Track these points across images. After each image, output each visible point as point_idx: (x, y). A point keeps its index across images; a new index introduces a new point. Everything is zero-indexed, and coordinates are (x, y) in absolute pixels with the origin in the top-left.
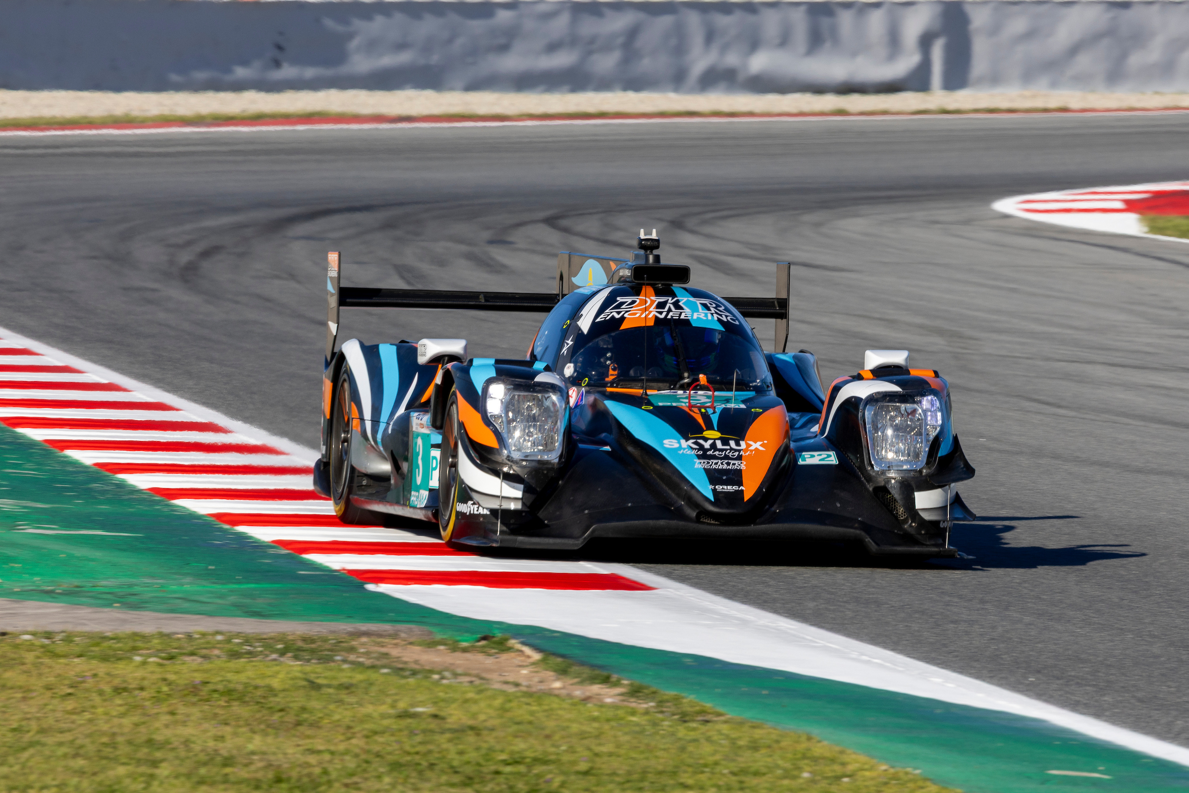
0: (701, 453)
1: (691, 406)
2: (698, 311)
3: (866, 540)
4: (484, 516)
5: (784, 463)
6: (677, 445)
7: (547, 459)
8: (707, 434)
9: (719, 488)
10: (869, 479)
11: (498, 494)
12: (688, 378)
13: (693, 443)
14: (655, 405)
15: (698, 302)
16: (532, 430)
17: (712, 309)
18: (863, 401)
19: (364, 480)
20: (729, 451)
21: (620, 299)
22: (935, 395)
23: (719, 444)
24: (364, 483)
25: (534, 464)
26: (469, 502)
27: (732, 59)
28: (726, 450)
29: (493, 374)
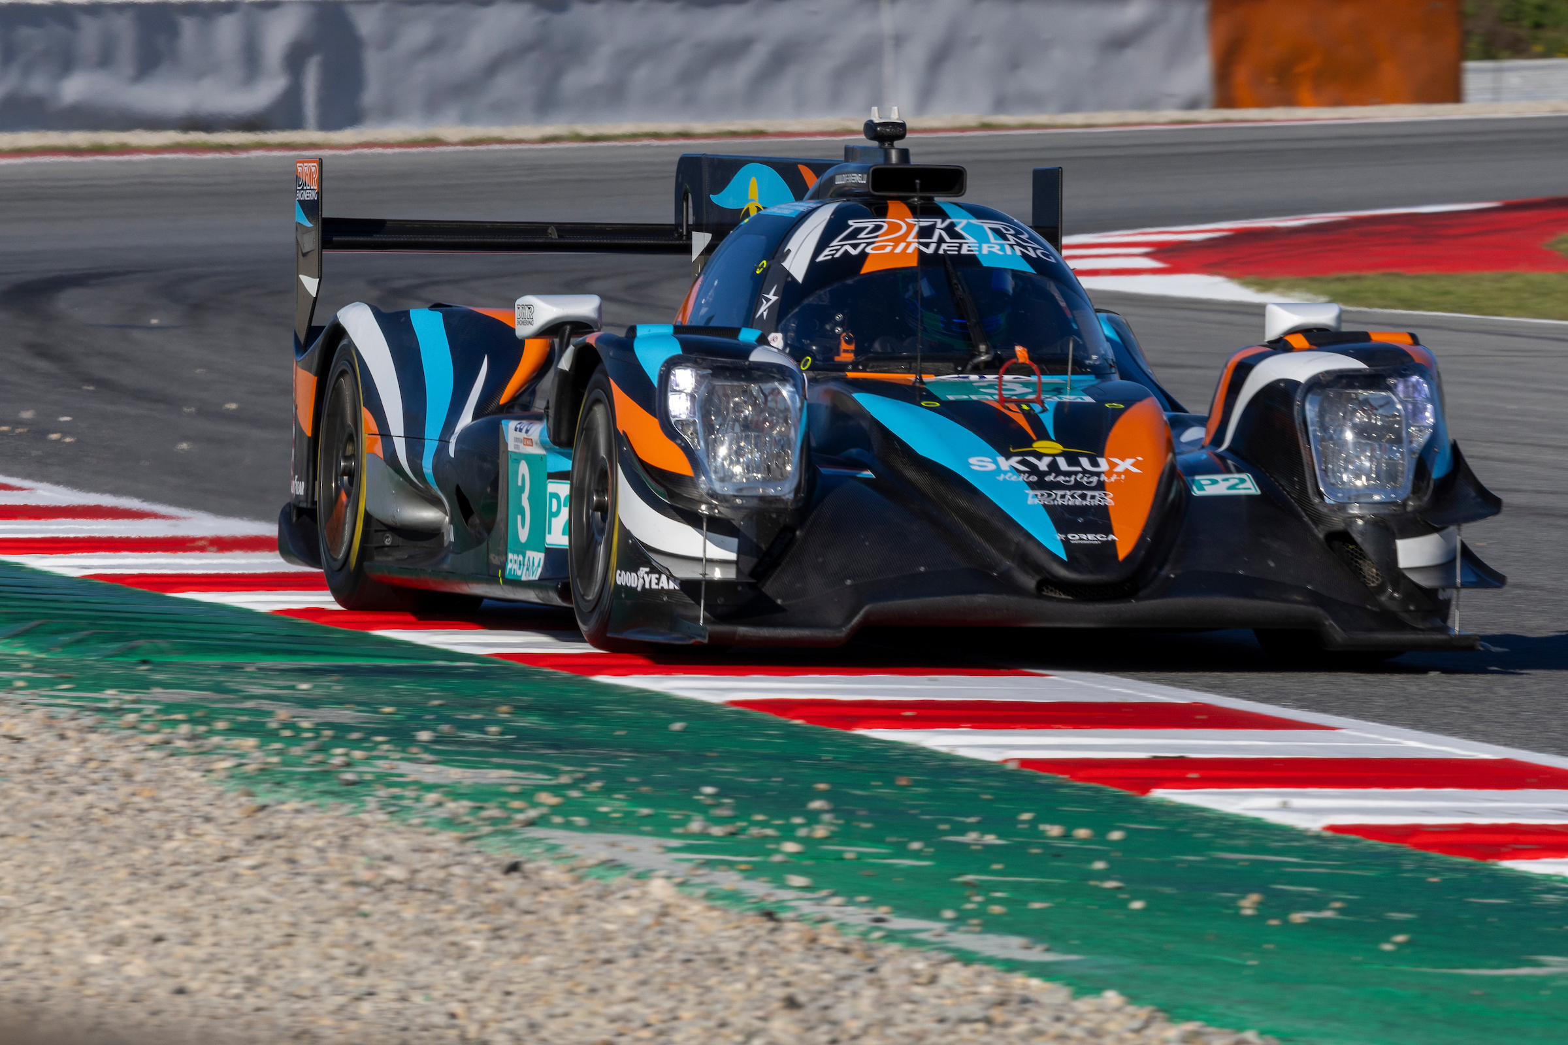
0: (1034, 478)
1: (1003, 400)
2: (988, 241)
3: (1327, 623)
4: (669, 592)
5: (1172, 495)
6: (992, 467)
7: (775, 494)
8: (1040, 446)
9: (1074, 538)
10: (1318, 518)
11: (700, 555)
12: (987, 353)
13: (1019, 462)
14: (943, 399)
15: (987, 225)
16: (742, 444)
17: (1010, 237)
18: (1301, 387)
19: (388, 537)
20: (1080, 475)
21: (854, 224)
22: (1421, 376)
23: (1062, 464)
24: (388, 542)
25: (754, 503)
26: (641, 569)
27: (38, 85)
28: (1076, 473)
29: (677, 350)
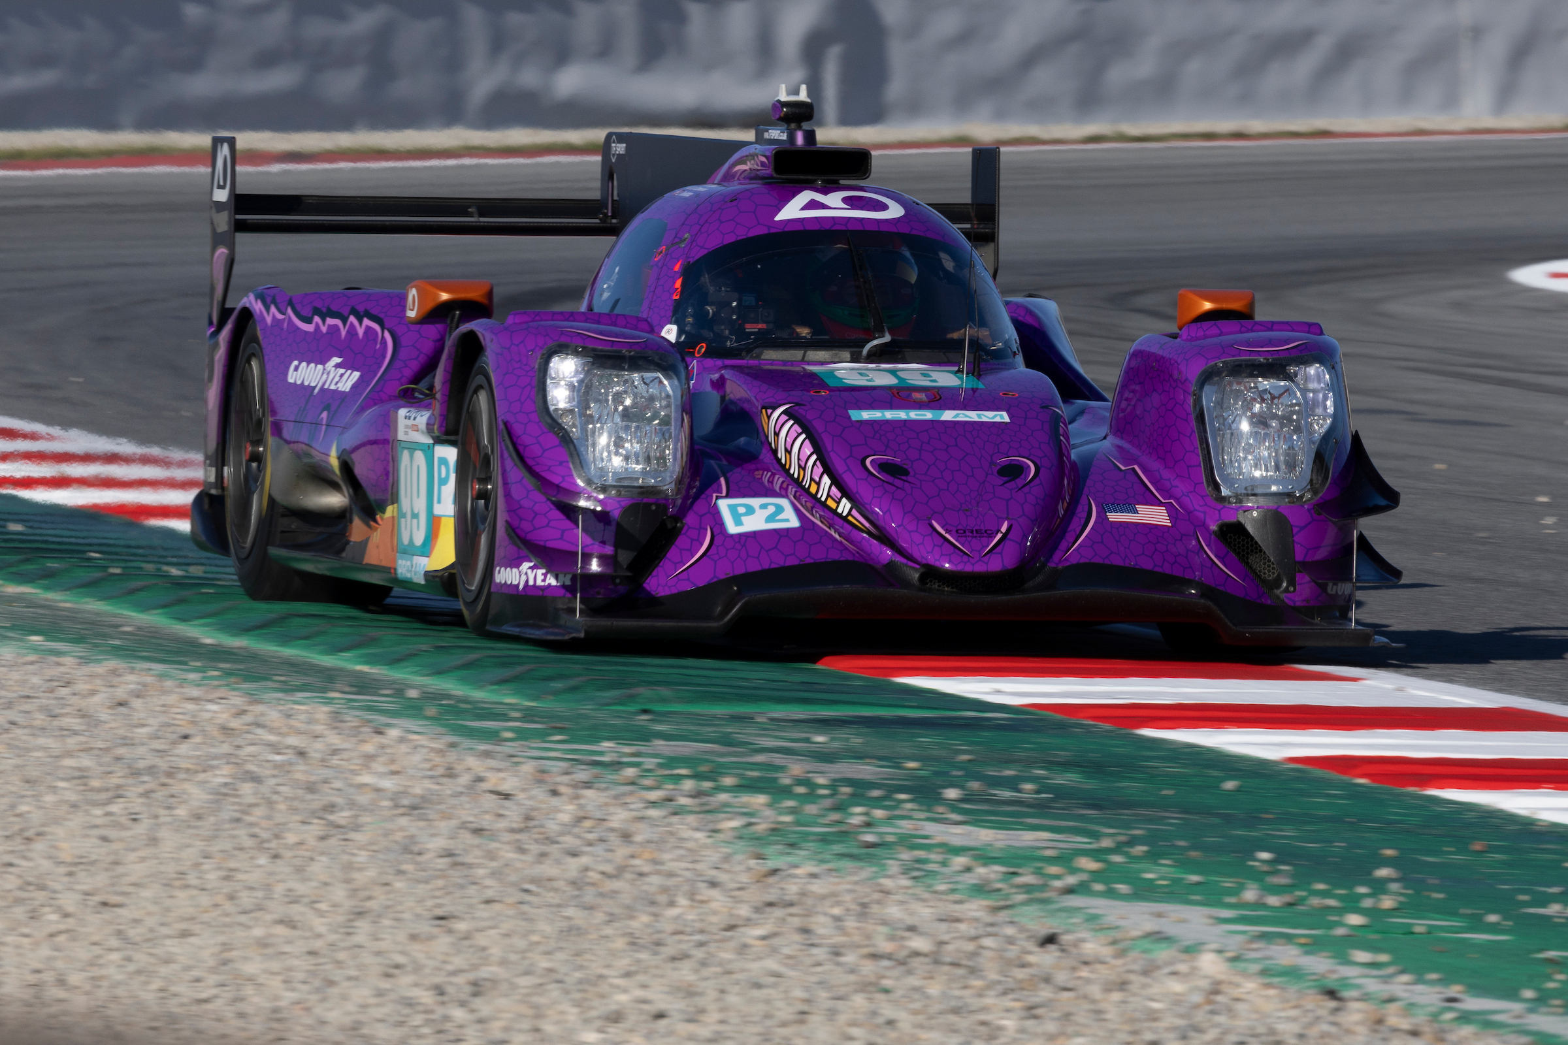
27: (529, 78)
